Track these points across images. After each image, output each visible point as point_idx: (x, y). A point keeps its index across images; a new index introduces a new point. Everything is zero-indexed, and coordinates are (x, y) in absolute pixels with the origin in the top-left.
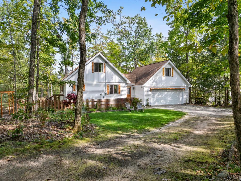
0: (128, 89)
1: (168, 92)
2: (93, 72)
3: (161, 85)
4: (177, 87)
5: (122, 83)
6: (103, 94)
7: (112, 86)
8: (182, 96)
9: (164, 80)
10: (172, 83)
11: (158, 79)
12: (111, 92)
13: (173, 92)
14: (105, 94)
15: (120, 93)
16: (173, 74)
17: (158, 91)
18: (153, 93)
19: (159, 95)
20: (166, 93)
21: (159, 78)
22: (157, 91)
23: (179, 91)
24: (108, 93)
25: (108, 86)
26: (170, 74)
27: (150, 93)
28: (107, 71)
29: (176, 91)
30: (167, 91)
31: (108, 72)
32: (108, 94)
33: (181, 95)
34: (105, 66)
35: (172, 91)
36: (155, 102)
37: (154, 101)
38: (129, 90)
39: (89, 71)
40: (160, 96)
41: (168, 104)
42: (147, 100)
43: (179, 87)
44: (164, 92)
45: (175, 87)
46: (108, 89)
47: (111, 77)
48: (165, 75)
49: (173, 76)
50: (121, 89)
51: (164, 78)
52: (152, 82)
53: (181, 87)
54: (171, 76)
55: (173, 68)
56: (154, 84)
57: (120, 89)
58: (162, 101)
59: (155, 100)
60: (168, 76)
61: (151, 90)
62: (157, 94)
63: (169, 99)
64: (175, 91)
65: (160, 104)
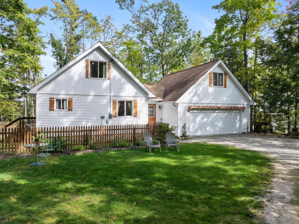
0: (151, 108)
1: (218, 113)
2: (87, 77)
3: (207, 101)
4: (233, 106)
5: (140, 98)
6: (107, 116)
7: (122, 103)
8: (240, 121)
9: (211, 93)
10: (225, 99)
11: (202, 91)
12: (121, 113)
13: (227, 112)
14: (110, 117)
15: (136, 115)
16: (225, 84)
17: (202, 111)
18: (193, 114)
19: (203, 118)
20: (215, 114)
21: (204, 89)
22: (199, 111)
23: (235, 111)
24: (116, 114)
25: (114, 103)
26: (220, 83)
27: (188, 114)
28: (114, 76)
29: (230, 111)
30: (217, 111)
31: (114, 78)
32: (115, 116)
33: (238, 119)
34: (109, 68)
35: (223, 111)
36: (197, 130)
37: (195, 129)
38: (153, 110)
39: (79, 75)
40: (205, 120)
42: (184, 127)
44: (211, 113)
45: (229, 106)
46: (114, 108)
47: (121, 88)
48: (212, 85)
49: (225, 87)
50: (138, 108)
51: (211, 89)
52: (192, 97)
54: (223, 87)
55: (226, 74)
56: (195, 99)
57: (136, 107)
58: (208, 128)
59: (197, 126)
60: (218, 86)
61: (190, 109)
62: (200, 117)
63: (220, 124)
64: (228, 111)
65: (205, 134)
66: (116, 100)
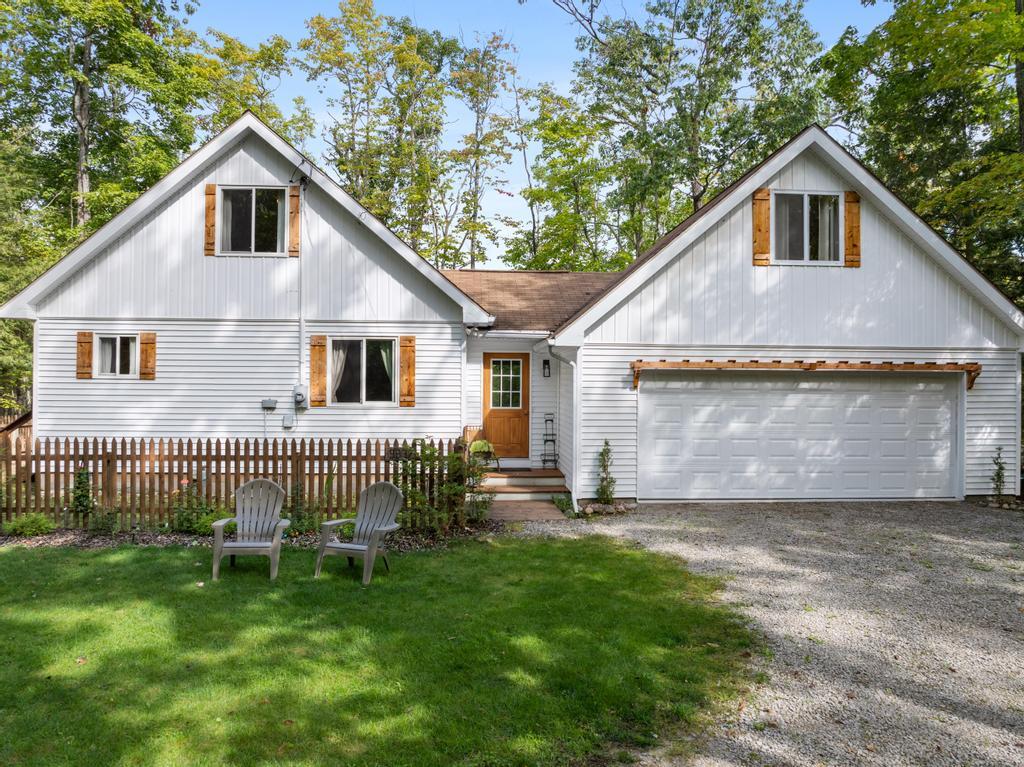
0: (506, 371)
1: (814, 397)
2: (209, 249)
3: (741, 334)
4: (898, 359)
7: (350, 348)
8: (955, 435)
10: (850, 322)
14: (299, 405)
16: (854, 246)
17: (715, 385)
19: (719, 420)
20: (793, 401)
22: (699, 385)
23: (921, 386)
26: (824, 244)
29: (888, 387)
30: (805, 385)
31: (320, 248)
32: (320, 403)
36: (686, 476)
37: (676, 467)
40: (735, 426)
41: (808, 492)
43: (919, 359)
44: (769, 396)
46: (318, 370)
49: (853, 262)
53: (943, 359)
54: (841, 262)
55: (856, 196)
56: (672, 329)
58: (752, 469)
59: (686, 455)
60: (806, 260)
62: (705, 413)
65: (737, 493)
66: (324, 338)
